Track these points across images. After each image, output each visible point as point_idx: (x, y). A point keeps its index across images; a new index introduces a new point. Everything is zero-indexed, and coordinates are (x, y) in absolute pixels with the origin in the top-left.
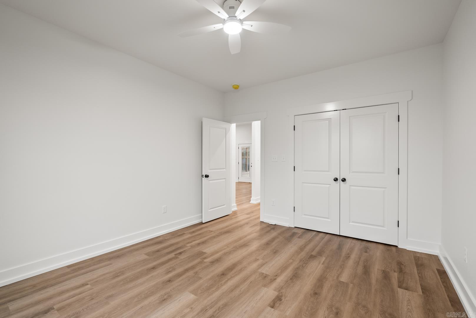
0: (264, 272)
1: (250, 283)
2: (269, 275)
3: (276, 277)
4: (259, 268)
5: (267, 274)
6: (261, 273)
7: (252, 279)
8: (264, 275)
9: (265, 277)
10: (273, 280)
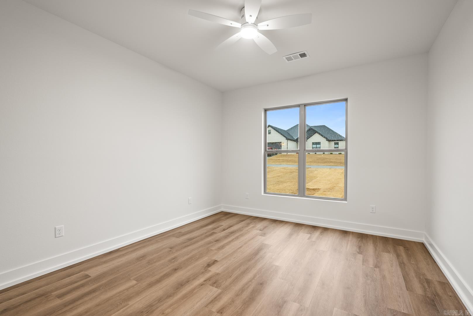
0: (215, 289)
1: (231, 276)
2: (210, 285)
3: (203, 283)
4: (219, 294)
5: (212, 287)
6: (218, 288)
7: (229, 280)
8: (215, 285)
9: (215, 283)
10: (209, 279)
